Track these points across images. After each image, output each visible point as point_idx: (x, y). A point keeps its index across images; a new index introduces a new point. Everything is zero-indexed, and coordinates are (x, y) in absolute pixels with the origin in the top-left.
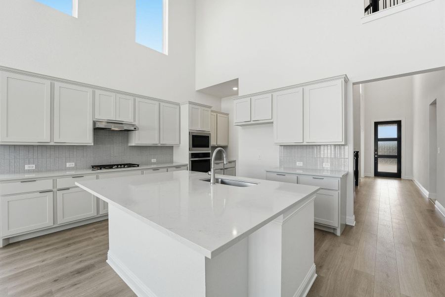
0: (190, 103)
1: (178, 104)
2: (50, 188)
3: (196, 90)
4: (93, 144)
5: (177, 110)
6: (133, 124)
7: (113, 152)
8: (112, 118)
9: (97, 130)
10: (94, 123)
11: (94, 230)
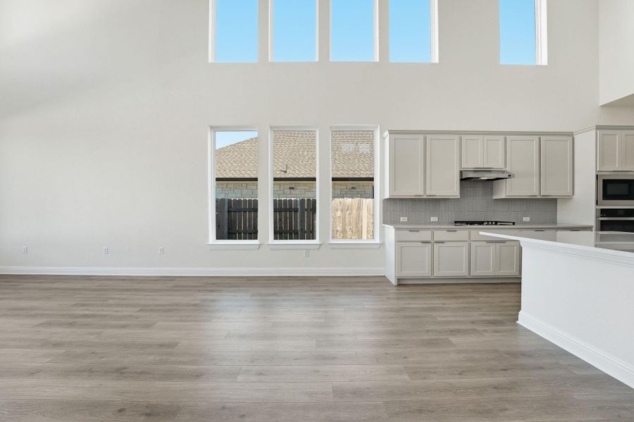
0: (598, 128)
1: (571, 135)
2: (429, 239)
3: (601, 104)
4: (459, 197)
5: (569, 143)
6: (504, 170)
7: (476, 206)
8: (480, 165)
9: (464, 180)
10: (461, 172)
11: (471, 290)
